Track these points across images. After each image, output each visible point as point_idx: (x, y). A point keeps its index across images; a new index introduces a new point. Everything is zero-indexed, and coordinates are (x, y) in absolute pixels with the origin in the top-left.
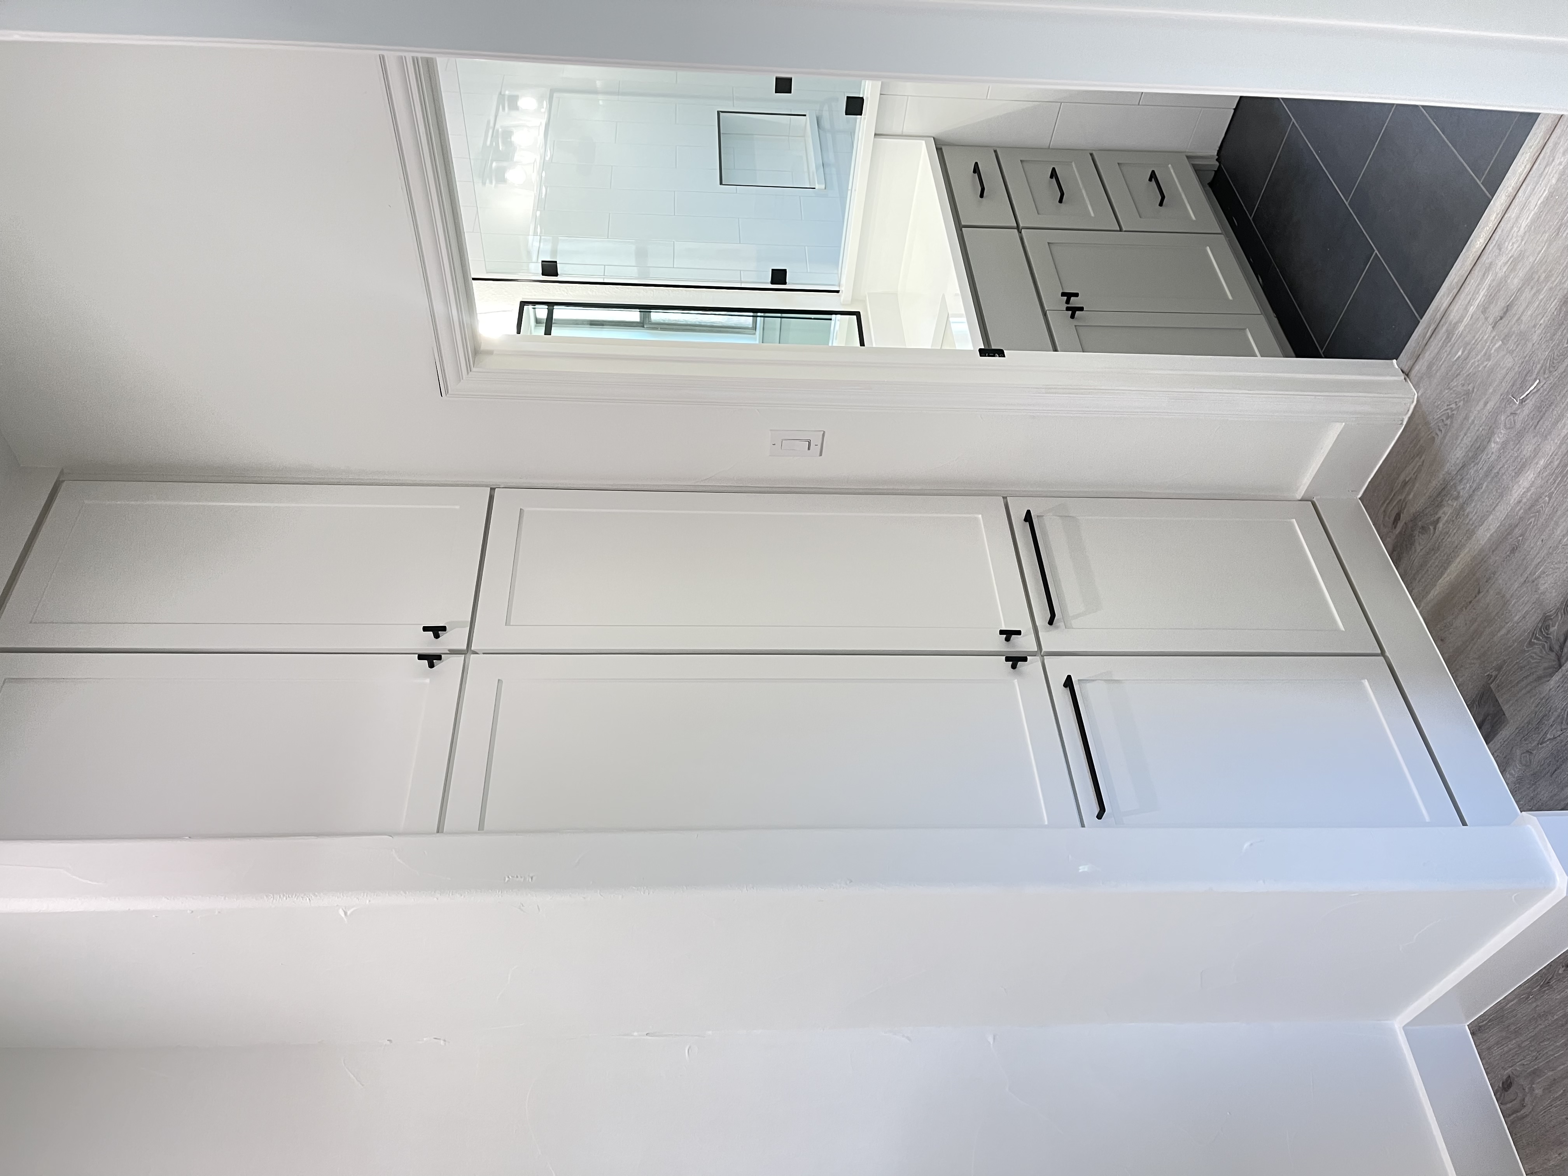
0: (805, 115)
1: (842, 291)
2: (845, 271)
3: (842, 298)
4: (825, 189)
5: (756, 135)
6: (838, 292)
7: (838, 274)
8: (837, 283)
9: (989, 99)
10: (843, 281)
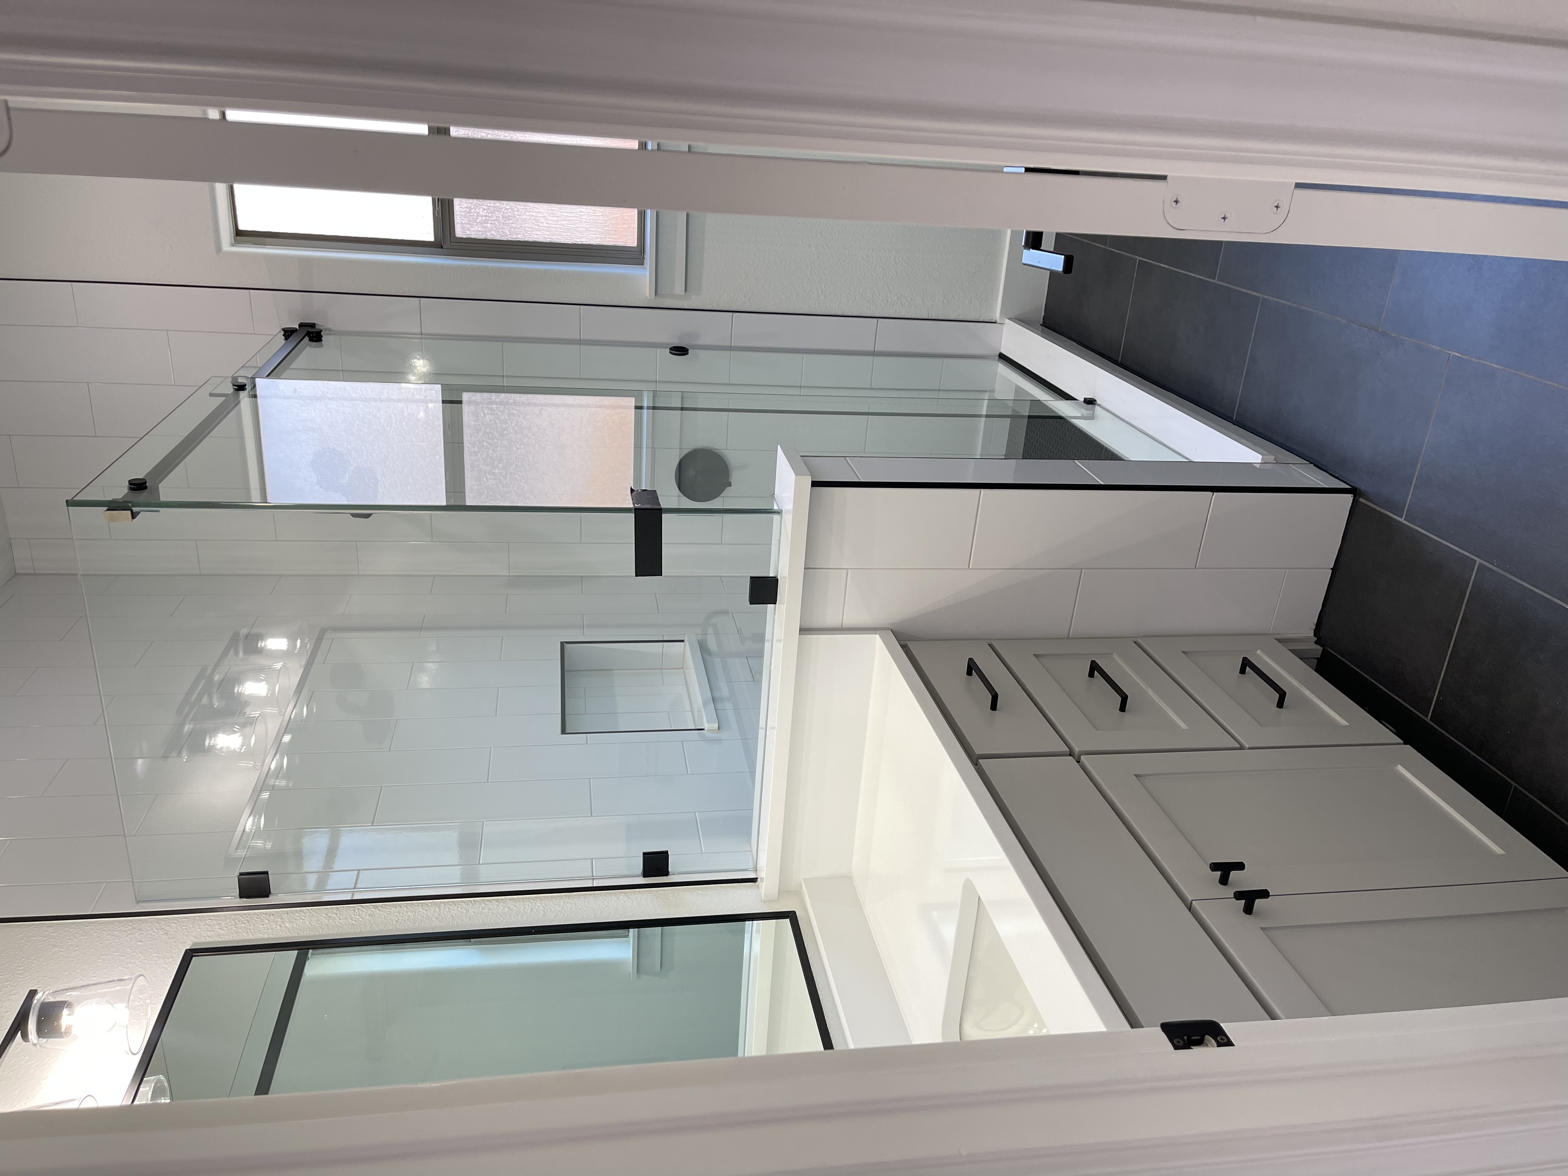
0: (683, 641)
1: (762, 879)
2: (764, 846)
3: (763, 891)
4: (719, 729)
5: (616, 670)
6: (754, 880)
7: (751, 851)
8: (751, 865)
9: (971, 569)
10: (763, 862)
